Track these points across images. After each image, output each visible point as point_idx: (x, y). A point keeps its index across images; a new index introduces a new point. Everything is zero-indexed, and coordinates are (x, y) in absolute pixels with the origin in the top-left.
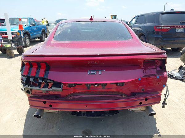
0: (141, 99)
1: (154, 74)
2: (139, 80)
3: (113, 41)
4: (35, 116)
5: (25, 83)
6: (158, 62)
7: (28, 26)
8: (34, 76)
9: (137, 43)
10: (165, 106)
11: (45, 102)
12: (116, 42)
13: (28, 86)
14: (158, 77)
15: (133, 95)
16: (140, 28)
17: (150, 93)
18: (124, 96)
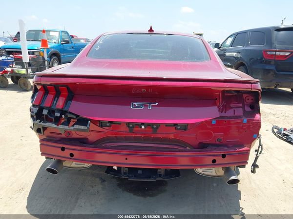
0: (215, 154)
1: (240, 116)
2: (213, 123)
3: (178, 62)
4: (48, 169)
5: (35, 116)
6: (247, 98)
7: (58, 43)
8: (49, 106)
9: (216, 67)
10: (256, 169)
11: (63, 149)
12: (182, 63)
13: (40, 122)
14: (245, 121)
15: (203, 146)
16: (239, 52)
17: (230, 146)
18: (188, 148)
